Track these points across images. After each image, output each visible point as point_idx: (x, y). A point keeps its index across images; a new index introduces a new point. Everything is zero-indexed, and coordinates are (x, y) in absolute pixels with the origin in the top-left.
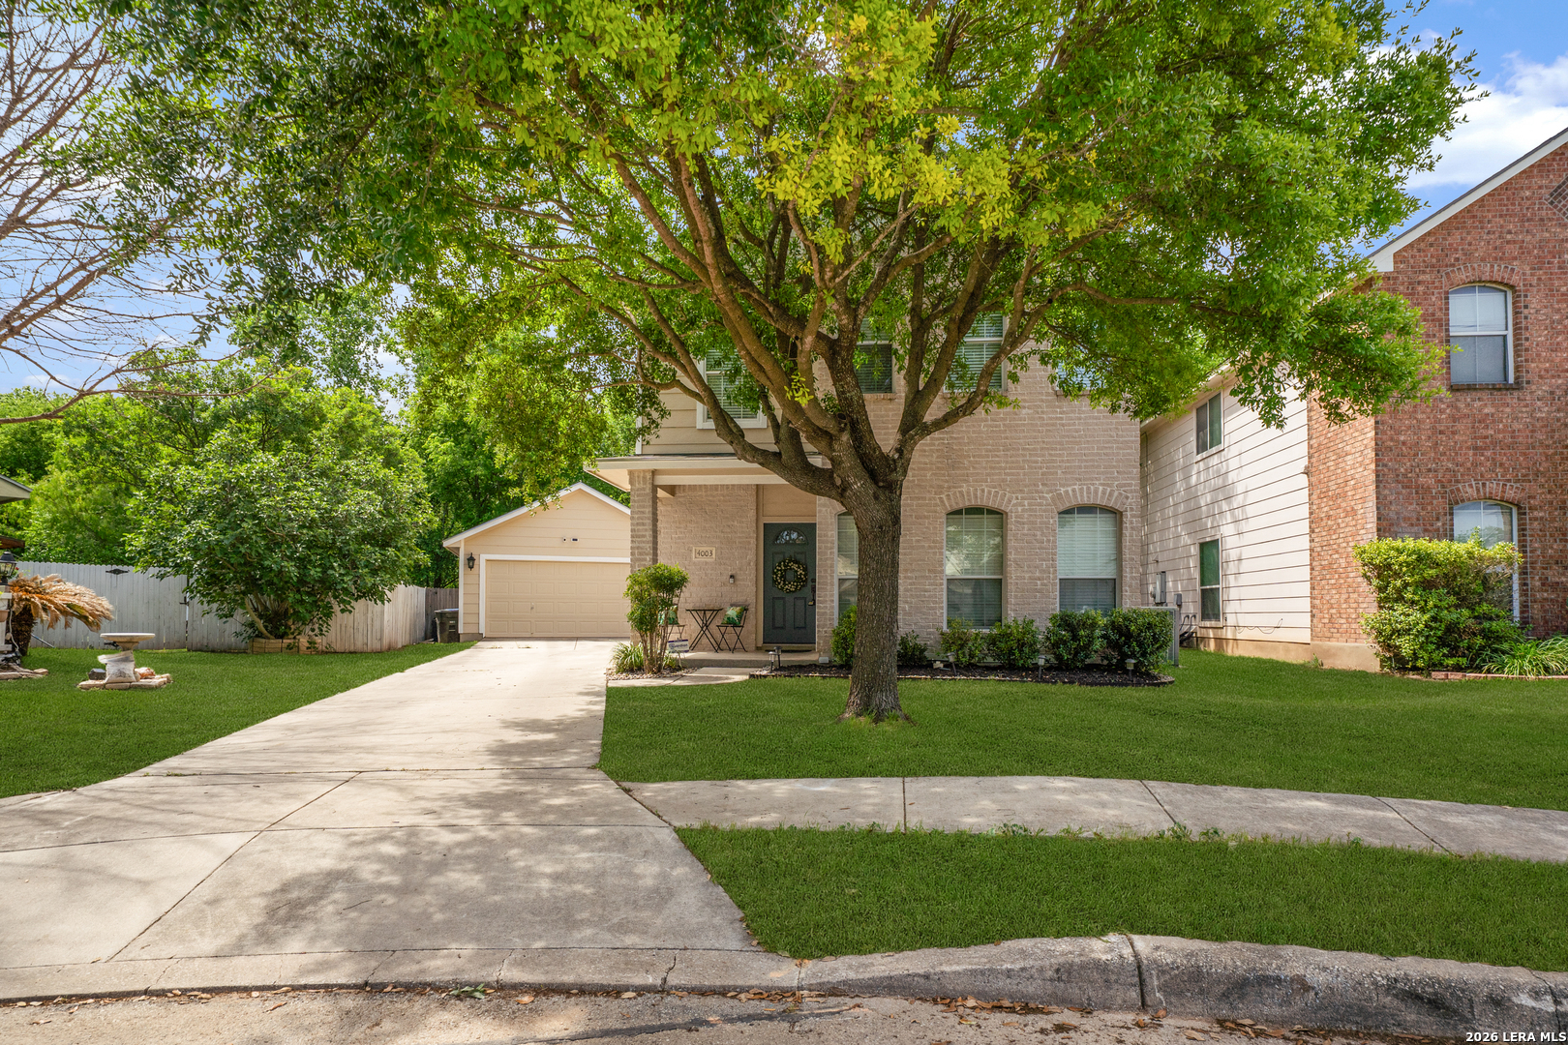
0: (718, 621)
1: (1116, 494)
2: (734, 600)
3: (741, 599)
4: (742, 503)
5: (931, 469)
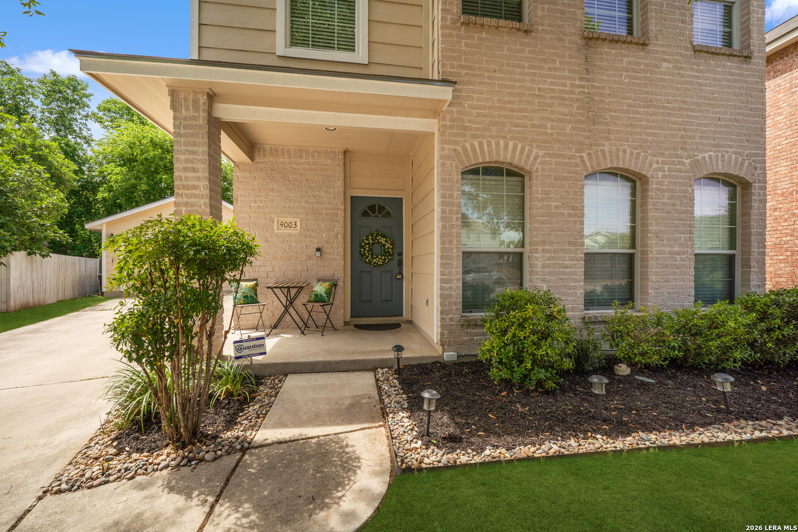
0: (303, 298)
1: (746, 163)
2: (321, 275)
3: (327, 272)
4: (329, 173)
5: (570, 121)
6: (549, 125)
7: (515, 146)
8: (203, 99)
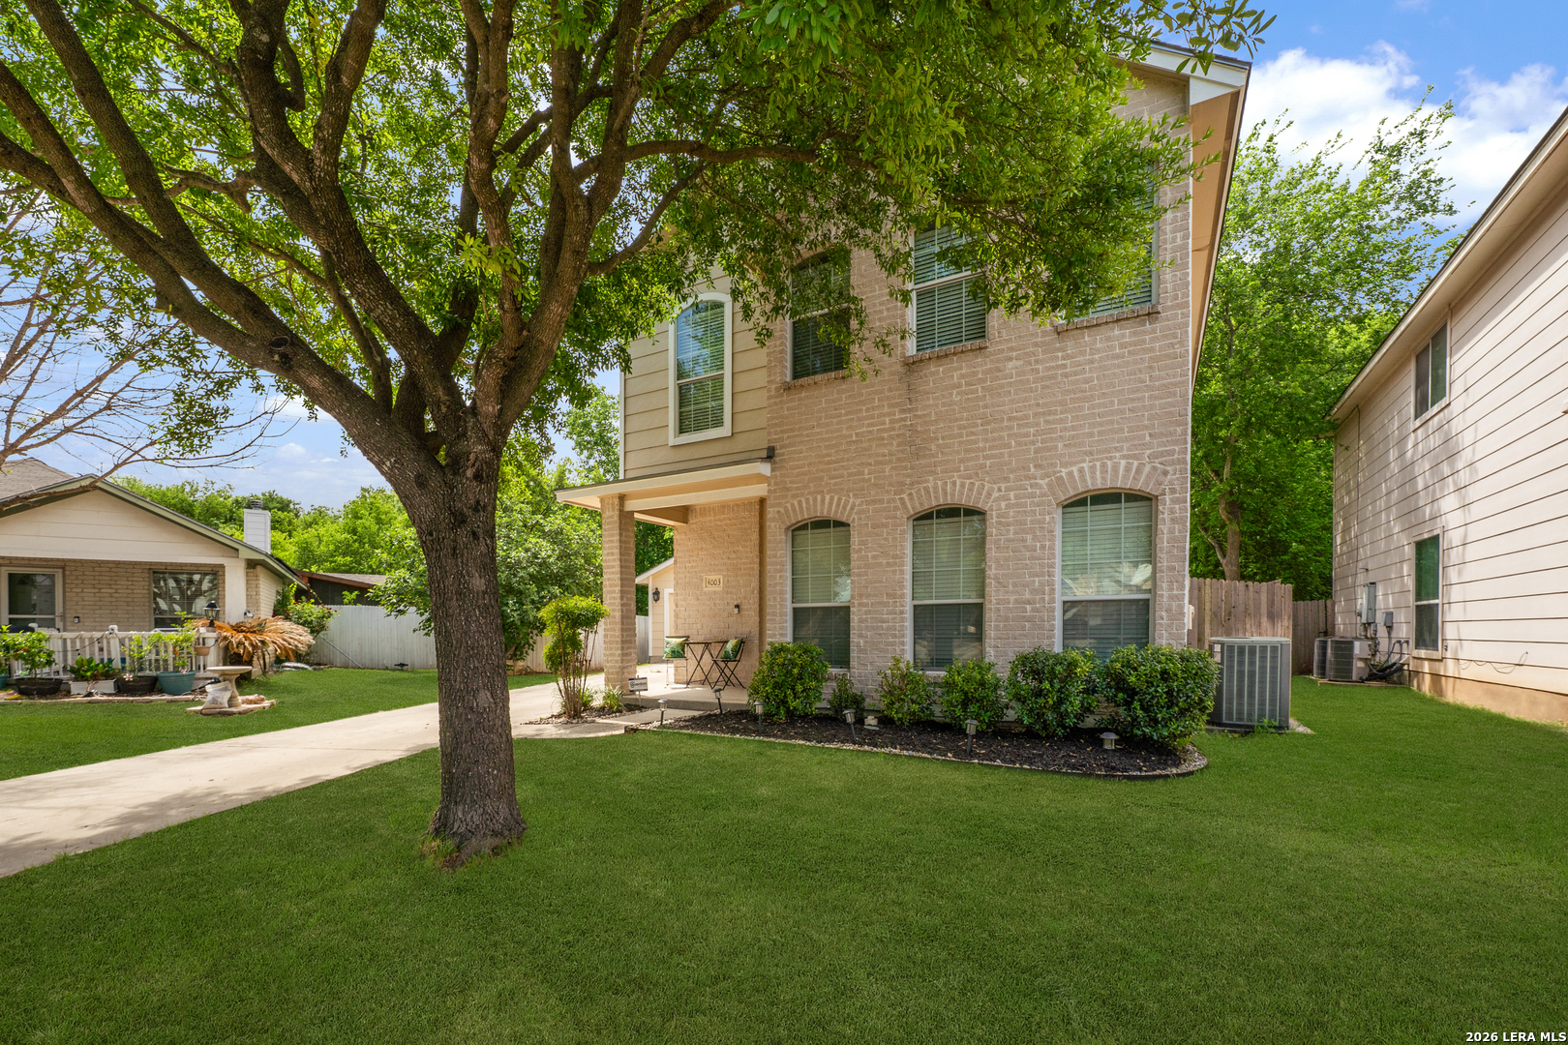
1: (1147, 469)
2: (733, 631)
3: (745, 630)
4: (746, 526)
5: (890, 462)
6: (866, 471)
7: (832, 499)
8: (616, 501)
